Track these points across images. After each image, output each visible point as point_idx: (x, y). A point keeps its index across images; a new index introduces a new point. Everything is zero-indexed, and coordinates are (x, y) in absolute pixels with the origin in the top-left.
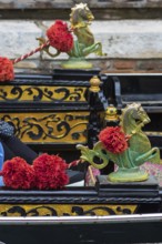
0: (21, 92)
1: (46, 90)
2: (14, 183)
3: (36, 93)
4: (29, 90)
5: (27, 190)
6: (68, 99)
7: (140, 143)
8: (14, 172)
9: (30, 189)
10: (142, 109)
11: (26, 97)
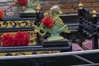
0: (7, 24)
1: (18, 22)
2: (7, 44)
3: (13, 24)
4: (10, 23)
5: (13, 46)
6: (27, 26)
7: (59, 23)
8: (7, 39)
9: (14, 46)
10: (58, 8)
11: (9, 26)
